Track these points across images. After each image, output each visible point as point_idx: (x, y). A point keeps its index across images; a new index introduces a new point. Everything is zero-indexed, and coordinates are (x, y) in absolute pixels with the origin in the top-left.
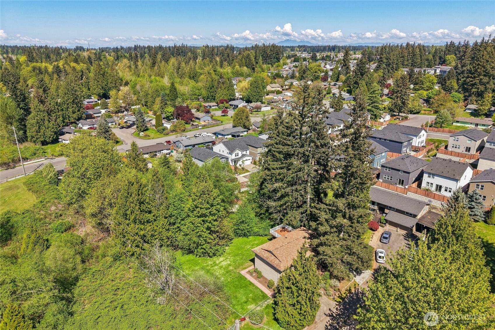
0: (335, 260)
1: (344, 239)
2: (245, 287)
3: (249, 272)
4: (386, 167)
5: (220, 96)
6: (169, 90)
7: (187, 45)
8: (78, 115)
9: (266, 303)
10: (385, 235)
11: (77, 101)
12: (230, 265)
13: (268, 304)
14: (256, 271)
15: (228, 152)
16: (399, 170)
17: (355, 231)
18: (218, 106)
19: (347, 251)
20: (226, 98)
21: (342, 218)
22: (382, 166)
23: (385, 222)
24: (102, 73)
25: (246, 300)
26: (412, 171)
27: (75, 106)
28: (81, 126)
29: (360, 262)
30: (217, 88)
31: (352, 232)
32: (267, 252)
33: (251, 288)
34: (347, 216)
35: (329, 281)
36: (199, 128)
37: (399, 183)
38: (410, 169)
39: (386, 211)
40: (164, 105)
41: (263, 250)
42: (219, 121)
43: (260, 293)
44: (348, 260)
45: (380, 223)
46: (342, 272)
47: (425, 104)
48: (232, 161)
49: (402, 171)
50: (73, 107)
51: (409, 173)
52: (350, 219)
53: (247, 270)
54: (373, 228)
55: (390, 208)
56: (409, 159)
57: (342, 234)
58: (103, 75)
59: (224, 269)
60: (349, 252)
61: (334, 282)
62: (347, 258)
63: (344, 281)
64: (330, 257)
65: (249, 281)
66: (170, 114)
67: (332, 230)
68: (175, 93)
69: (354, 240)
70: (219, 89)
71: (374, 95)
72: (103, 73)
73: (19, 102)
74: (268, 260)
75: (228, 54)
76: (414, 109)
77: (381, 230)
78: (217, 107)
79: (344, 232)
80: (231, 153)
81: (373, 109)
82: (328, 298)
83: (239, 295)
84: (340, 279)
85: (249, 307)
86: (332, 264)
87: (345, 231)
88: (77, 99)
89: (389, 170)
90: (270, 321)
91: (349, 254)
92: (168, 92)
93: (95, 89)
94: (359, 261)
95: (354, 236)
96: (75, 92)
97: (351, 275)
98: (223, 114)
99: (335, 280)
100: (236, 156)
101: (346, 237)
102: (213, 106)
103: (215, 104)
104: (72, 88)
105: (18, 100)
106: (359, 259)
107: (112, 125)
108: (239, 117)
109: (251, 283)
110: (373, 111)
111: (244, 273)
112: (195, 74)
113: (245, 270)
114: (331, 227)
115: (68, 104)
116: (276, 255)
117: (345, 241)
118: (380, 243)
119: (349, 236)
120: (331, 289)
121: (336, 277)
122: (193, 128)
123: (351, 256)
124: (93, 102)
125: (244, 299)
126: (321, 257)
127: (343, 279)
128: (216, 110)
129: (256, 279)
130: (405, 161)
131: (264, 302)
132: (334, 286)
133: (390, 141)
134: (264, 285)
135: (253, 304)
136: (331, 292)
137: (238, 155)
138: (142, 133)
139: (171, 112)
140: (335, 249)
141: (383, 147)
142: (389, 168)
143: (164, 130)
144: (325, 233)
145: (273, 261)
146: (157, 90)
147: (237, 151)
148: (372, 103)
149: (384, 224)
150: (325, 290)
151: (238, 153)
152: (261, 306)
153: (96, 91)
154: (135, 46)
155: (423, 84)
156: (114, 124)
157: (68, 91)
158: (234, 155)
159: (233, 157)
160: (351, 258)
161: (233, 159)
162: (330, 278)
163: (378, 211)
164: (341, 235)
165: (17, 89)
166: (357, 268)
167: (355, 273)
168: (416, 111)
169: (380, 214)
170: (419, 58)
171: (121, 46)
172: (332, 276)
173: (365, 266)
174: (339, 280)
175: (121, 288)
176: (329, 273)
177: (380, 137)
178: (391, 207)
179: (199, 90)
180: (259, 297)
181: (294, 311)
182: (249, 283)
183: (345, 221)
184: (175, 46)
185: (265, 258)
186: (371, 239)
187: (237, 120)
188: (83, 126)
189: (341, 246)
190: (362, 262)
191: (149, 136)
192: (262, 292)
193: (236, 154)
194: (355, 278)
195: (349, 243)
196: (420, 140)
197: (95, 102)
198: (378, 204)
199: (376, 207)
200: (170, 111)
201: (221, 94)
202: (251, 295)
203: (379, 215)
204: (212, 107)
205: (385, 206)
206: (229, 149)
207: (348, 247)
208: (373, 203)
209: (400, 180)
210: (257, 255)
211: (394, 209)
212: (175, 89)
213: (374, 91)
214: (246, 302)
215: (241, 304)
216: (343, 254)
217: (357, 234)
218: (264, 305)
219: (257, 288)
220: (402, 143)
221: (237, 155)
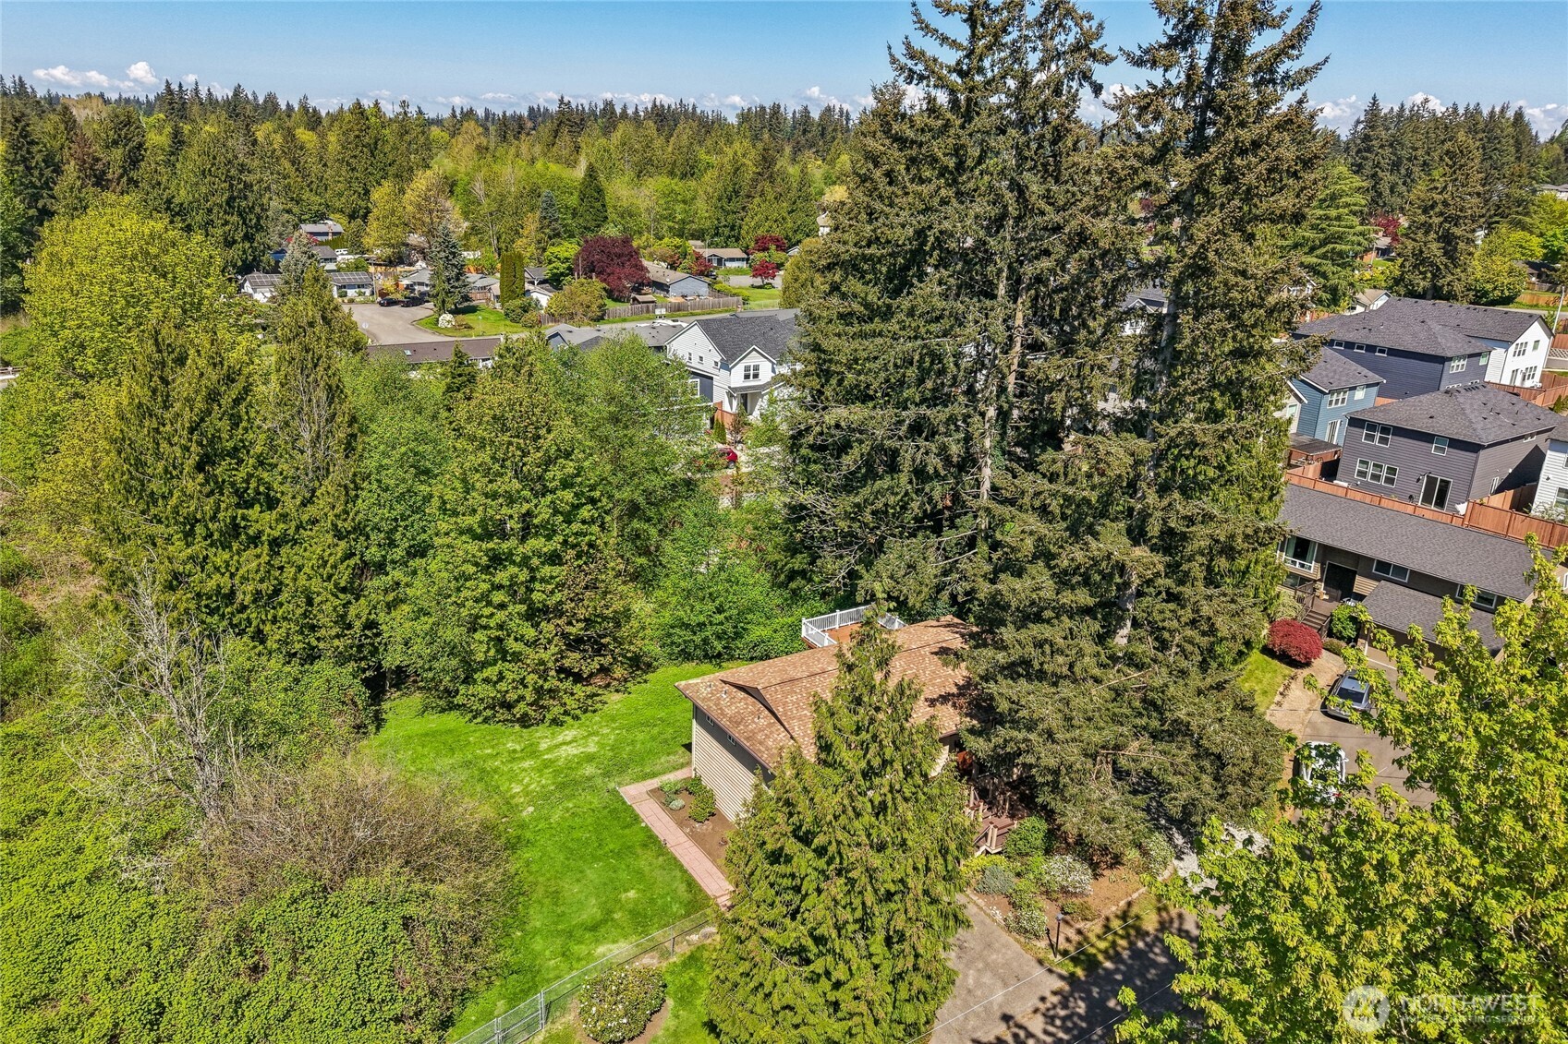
0: (1073, 754)
1: (1132, 660)
2: (618, 855)
3: (657, 793)
4: (1372, 426)
5: (758, 226)
6: (576, 194)
7: (694, 108)
8: (244, 252)
9: (694, 937)
10: (1347, 685)
11: (244, 204)
12: (590, 758)
13: (701, 948)
14: (693, 787)
15: (718, 359)
16: (1427, 438)
17: (1193, 623)
18: (748, 260)
19: (1143, 721)
20: (777, 232)
21: (1126, 540)
22: (1355, 422)
23: (1353, 634)
24: (367, 140)
25: (599, 916)
26: (1491, 439)
27: (235, 218)
28: (251, 291)
29: (1206, 780)
30: (749, 196)
31: (1175, 624)
32: (741, 695)
33: (645, 861)
34: (1154, 529)
35: (1038, 859)
36: (658, 312)
37: (1427, 499)
38: (1479, 432)
39: (1362, 584)
40: (550, 238)
41: (727, 687)
42: (734, 295)
43: (682, 888)
44: (1144, 764)
45: (1330, 634)
46: (1109, 821)
47: (1534, 279)
48: (731, 396)
49: (1441, 438)
50: (226, 223)
51: (1475, 448)
52: (1170, 542)
53: (654, 783)
54: (1292, 652)
55: (1383, 570)
56: (1479, 396)
57: (1126, 630)
58: (373, 149)
59: (557, 772)
60: (1155, 724)
61: (1063, 869)
62: (1142, 753)
63: (1121, 872)
64: (1050, 735)
65: (647, 829)
66: (562, 267)
67: (1067, 598)
68: (598, 205)
69: (1184, 664)
70: (757, 200)
71: (1333, 213)
72: (372, 141)
73: (36, 187)
74: (736, 733)
75: (823, 129)
76: (1489, 287)
77: (1327, 667)
78: (744, 265)
79: (1135, 624)
80: (725, 366)
81: (1328, 267)
82: (1024, 946)
83: (571, 889)
84: (1098, 858)
85: (601, 949)
86: (1056, 773)
87: (1141, 615)
88: (246, 198)
89: (1384, 441)
90: (687, 1033)
91: (1155, 736)
92: (573, 201)
93: (340, 195)
94: (1202, 769)
95: (1189, 648)
96: (241, 172)
97: (1157, 844)
98: (758, 281)
99: (1069, 858)
100: (747, 377)
101: (1146, 648)
102: (732, 260)
103: (737, 253)
104: (230, 156)
105: (31, 182)
106: (1206, 763)
107: (360, 294)
108: (804, 276)
109: (651, 841)
110: (1324, 276)
111: (635, 792)
112: (692, 167)
113: (649, 781)
114: (1063, 580)
115: (210, 211)
116: (780, 711)
117: (1140, 667)
118: (1318, 717)
119: (1163, 646)
120: (1044, 902)
121: (1081, 848)
122: (634, 313)
123: (1162, 746)
124: (326, 234)
125: (592, 911)
126: (1003, 732)
127: (1117, 861)
128: (739, 272)
129: (681, 824)
130: (1461, 400)
131: (689, 932)
132: (1064, 891)
133: (1393, 352)
134: (710, 854)
135: (625, 937)
136: (1046, 914)
137: (756, 376)
138: (449, 317)
139: (567, 259)
140: (1078, 702)
141: (1360, 368)
142: (1385, 430)
143: (525, 310)
144: (1031, 616)
145: (760, 736)
146: (533, 191)
147: (753, 359)
148: (1324, 243)
149: (1349, 640)
150: (1014, 905)
151: (756, 368)
152: (665, 955)
153: (343, 200)
154: (531, 110)
155: (1527, 214)
156: (368, 292)
157: (213, 164)
158: (738, 371)
159: (736, 378)
160: (1164, 753)
161: (735, 389)
162: (1048, 852)
163: (1321, 586)
164: (1121, 639)
165: (32, 143)
166: (1187, 810)
167: (1179, 840)
168: (1497, 293)
169: (1330, 600)
170: (1513, 150)
171: (487, 110)
172: (1055, 841)
173: (1234, 799)
174: (1094, 866)
175: (52, 810)
176: (1044, 826)
177: (1350, 337)
178: (1384, 566)
179: (684, 202)
180: (665, 909)
181: (807, 990)
182: (641, 836)
183: (1140, 552)
184: (655, 105)
185: (724, 723)
186: (1278, 698)
187: (797, 285)
188: (255, 291)
189: (1118, 693)
190: (1217, 779)
191: (470, 327)
192: (691, 884)
193: (747, 368)
194: (1176, 862)
195: (1158, 677)
196: (1522, 363)
197: (334, 234)
198: (1327, 552)
199: (1313, 569)
200: (566, 254)
201: (760, 216)
202: (632, 894)
203: (1323, 601)
204: (728, 264)
205: (1357, 558)
206: (721, 347)
207: (1151, 695)
208: (1301, 548)
209: (1431, 481)
210: (700, 715)
211: (1400, 571)
212: (600, 191)
213: (1333, 197)
214: (594, 928)
215: (570, 934)
216: (1125, 730)
217: (1204, 641)
218: (683, 950)
219: (675, 863)
220: (1442, 360)
221: (753, 373)
